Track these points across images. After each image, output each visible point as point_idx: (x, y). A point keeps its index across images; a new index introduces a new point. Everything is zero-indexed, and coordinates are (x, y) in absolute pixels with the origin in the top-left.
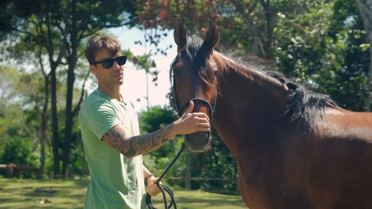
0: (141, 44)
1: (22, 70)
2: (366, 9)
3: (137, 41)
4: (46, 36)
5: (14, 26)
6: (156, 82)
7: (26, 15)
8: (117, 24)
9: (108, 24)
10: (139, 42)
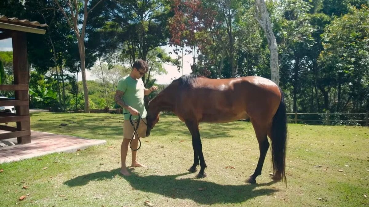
0: (172, 54)
1: (124, 67)
2: (269, 35)
3: (170, 52)
4: (132, 50)
5: (118, 46)
6: (179, 71)
7: (123, 41)
8: (165, 44)
9: (160, 44)
10: (171, 52)
